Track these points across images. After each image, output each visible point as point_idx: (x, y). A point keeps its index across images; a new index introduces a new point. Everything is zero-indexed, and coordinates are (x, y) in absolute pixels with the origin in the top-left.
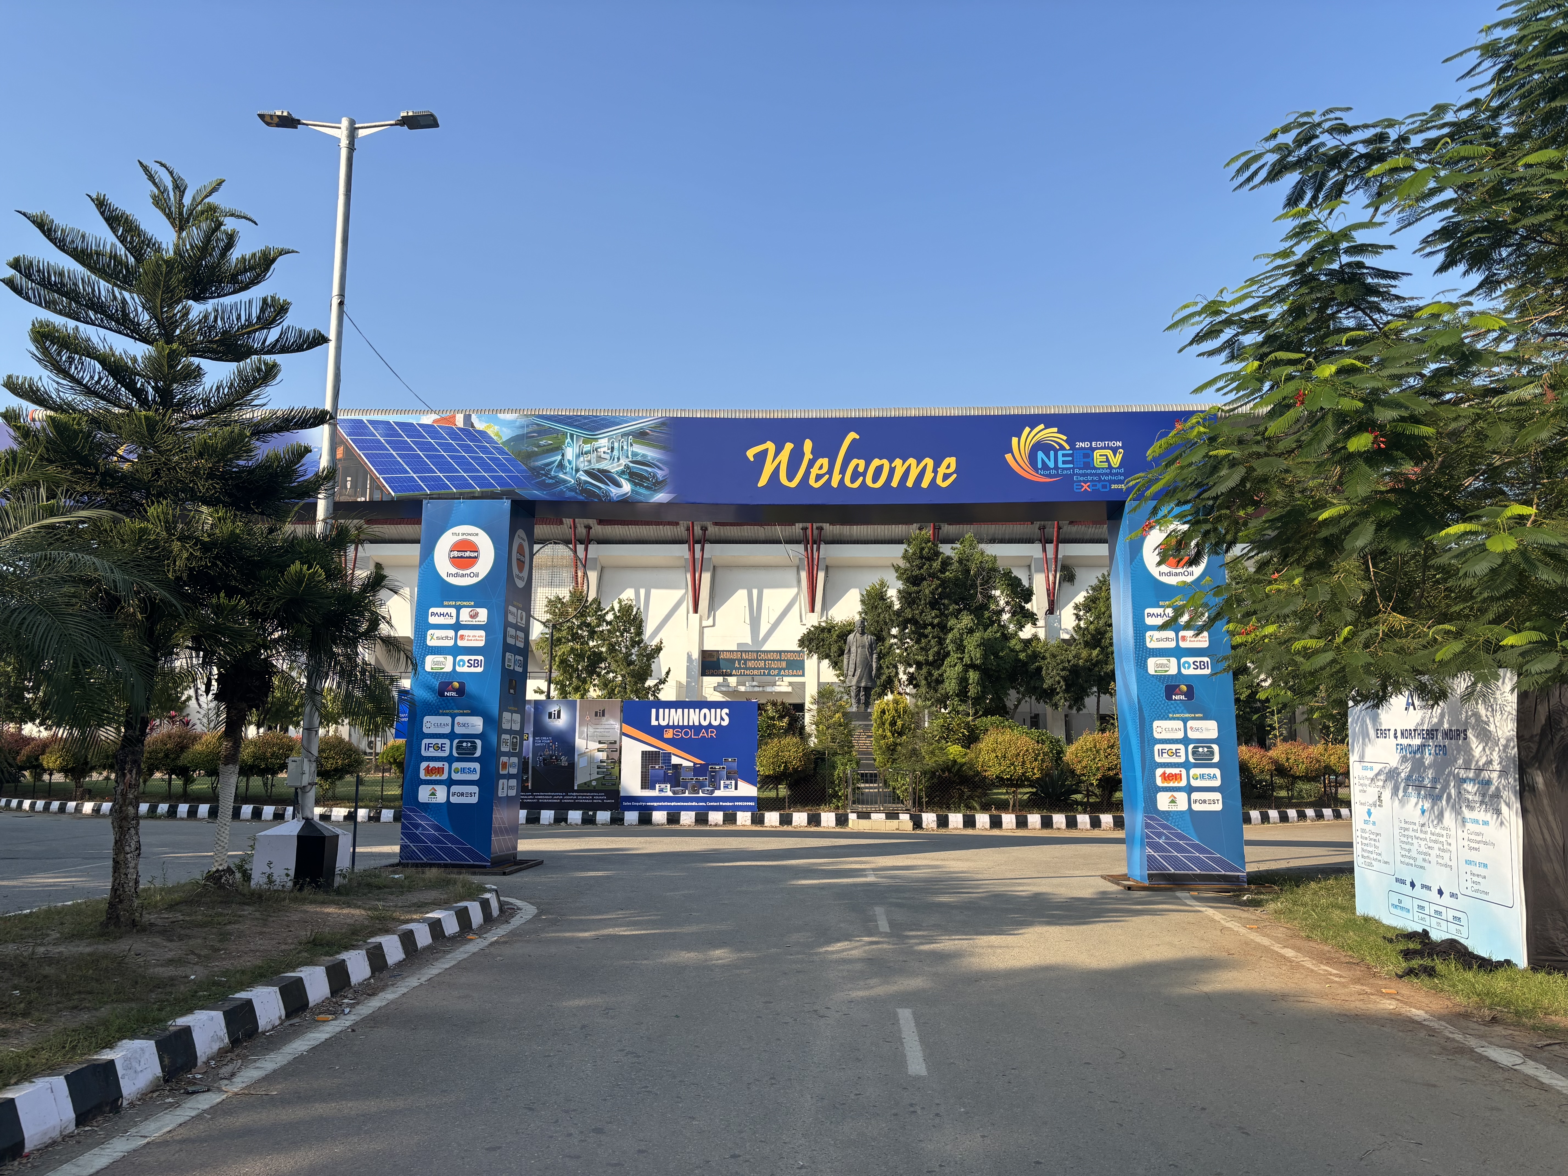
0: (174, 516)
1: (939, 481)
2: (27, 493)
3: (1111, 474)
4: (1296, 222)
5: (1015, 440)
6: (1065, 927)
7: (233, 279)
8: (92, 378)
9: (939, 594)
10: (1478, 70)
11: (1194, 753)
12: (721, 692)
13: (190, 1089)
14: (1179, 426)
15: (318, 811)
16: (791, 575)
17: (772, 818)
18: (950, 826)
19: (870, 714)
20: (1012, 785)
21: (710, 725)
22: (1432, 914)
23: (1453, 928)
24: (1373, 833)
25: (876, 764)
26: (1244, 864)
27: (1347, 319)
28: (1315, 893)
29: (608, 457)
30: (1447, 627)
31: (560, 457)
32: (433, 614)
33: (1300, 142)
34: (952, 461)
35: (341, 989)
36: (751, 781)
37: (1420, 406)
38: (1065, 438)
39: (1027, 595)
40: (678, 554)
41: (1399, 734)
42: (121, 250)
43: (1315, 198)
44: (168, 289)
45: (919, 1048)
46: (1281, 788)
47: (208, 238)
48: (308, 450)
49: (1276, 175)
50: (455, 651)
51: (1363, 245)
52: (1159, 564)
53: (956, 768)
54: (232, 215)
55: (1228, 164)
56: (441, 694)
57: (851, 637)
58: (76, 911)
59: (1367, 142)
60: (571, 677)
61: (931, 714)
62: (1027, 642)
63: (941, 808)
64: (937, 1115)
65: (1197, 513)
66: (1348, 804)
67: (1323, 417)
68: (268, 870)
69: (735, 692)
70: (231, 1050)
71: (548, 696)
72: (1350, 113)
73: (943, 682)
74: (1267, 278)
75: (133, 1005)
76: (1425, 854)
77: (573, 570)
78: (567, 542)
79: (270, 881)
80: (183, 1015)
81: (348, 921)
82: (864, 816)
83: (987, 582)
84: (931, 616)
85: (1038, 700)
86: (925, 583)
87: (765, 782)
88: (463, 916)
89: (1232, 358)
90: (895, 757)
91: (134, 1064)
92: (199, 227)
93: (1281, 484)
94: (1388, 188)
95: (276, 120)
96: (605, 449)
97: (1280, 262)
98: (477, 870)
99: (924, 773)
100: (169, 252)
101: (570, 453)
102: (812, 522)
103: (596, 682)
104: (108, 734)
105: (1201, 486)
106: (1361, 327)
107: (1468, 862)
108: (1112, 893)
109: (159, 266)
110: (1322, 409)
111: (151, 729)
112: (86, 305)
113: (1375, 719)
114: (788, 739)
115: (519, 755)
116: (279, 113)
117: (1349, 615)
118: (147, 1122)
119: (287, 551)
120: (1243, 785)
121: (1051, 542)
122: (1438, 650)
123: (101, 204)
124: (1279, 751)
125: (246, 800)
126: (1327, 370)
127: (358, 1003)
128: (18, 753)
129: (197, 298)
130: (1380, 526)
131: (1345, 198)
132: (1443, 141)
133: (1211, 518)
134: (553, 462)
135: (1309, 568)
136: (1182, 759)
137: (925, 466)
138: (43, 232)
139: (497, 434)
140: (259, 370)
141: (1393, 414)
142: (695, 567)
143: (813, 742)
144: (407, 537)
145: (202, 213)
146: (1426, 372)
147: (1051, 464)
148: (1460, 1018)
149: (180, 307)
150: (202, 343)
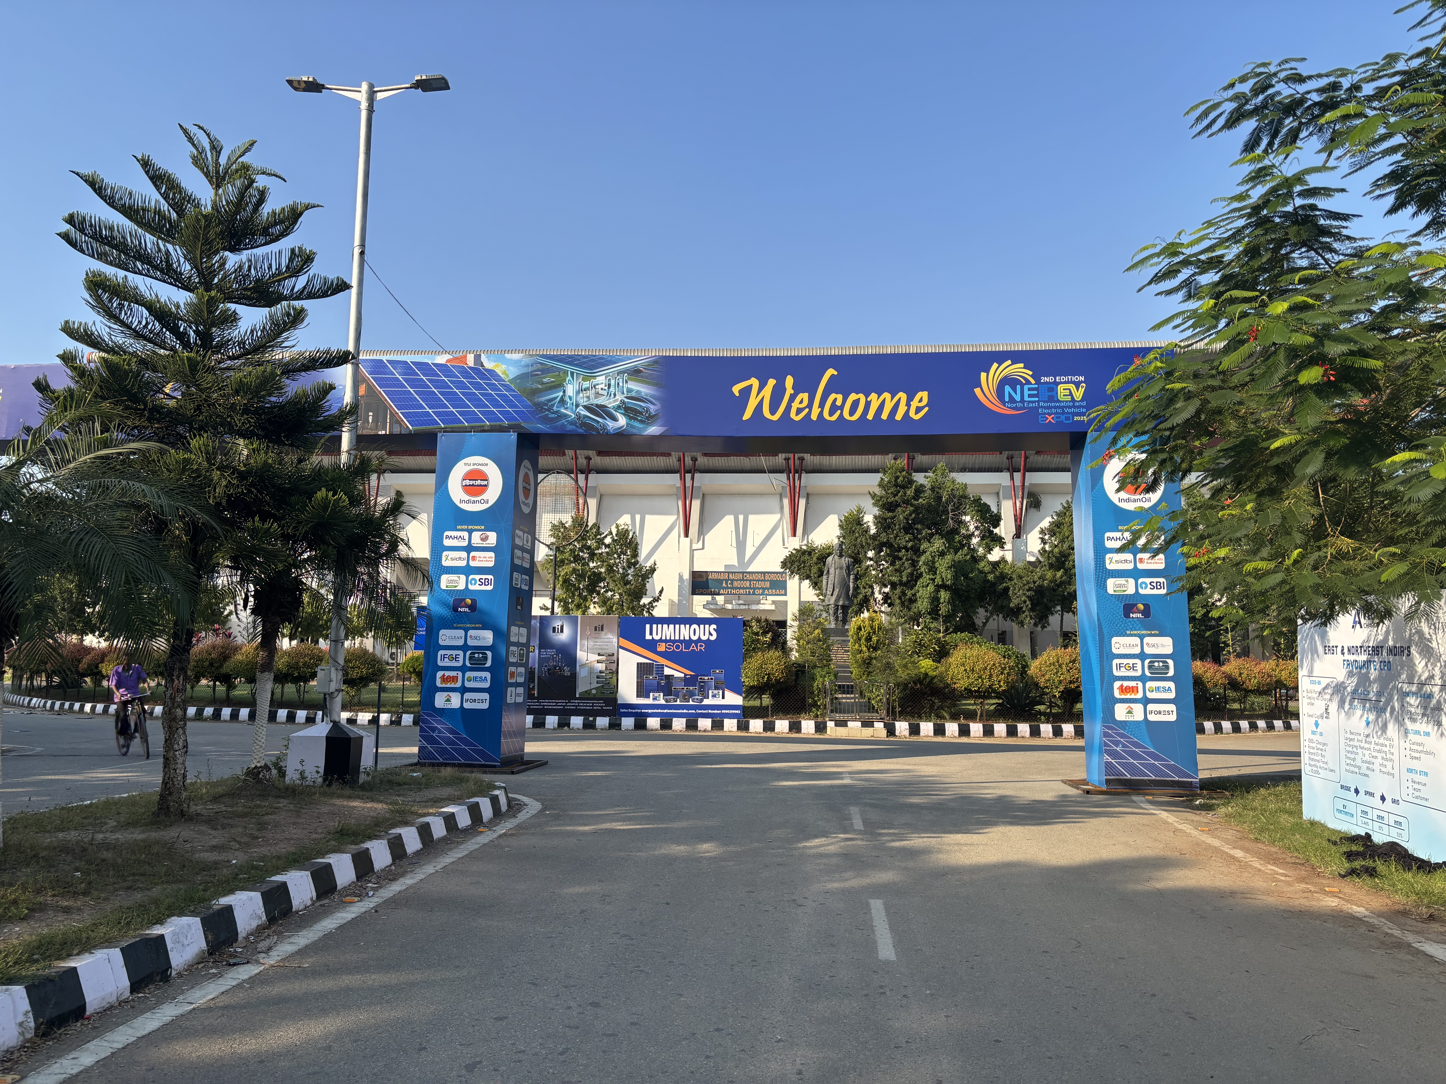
0: (214, 448)
1: (912, 414)
2: (83, 427)
3: (1074, 407)
4: (1252, 167)
5: (983, 375)
6: (1027, 827)
7: (265, 232)
8: (140, 322)
9: (913, 520)
10: (1428, 20)
11: (1150, 667)
12: (709, 609)
13: (232, 961)
14: (1137, 362)
15: (345, 715)
16: (774, 502)
17: (756, 725)
18: (922, 734)
19: (847, 630)
20: (979, 697)
21: (699, 640)
22: (1375, 818)
23: (1394, 832)
24: (1320, 743)
25: (853, 676)
26: (1196, 771)
27: (1301, 259)
28: (1264, 799)
29: (605, 393)
30: (1392, 549)
31: (561, 394)
32: (447, 537)
33: (1257, 91)
34: (924, 395)
35: (366, 874)
36: (737, 691)
37: (1369, 341)
38: (1031, 373)
39: (996, 520)
40: (670, 483)
41: (1346, 651)
42: (164, 206)
43: (1270, 144)
44: (208, 242)
45: (889, 935)
46: (1234, 701)
47: (242, 195)
48: (332, 387)
49: (1234, 122)
50: (467, 571)
51: (1315, 188)
52: (1118, 490)
53: (928, 680)
54: (263, 173)
55: (1187, 113)
56: (455, 609)
57: (830, 559)
58: (131, 802)
59: (1321, 91)
60: (574, 595)
61: (904, 630)
62: (995, 565)
63: (913, 717)
64: (905, 996)
65: (1154, 442)
66: (1296, 716)
67: (1275, 352)
68: (300, 767)
69: (723, 610)
70: (268, 927)
71: (553, 612)
72: (1304, 63)
73: (916, 601)
74: (1223, 220)
75: (181, 886)
76: (1369, 763)
77: (575, 497)
78: (569, 472)
79: (303, 777)
80: (225, 895)
81: (372, 814)
82: (841, 724)
83: (958, 508)
84: (905, 539)
85: (1005, 618)
86: (899, 509)
87: (751, 692)
88: (475, 811)
89: (1189, 297)
90: (871, 670)
91: (181, 938)
92: (233, 185)
93: (1235, 415)
94: (1341, 134)
95: (303, 85)
96: (603, 386)
97: (1236, 205)
98: (487, 769)
99: (897, 685)
100: (207, 208)
102: (794, 453)
103: (596, 600)
104: (161, 644)
105: (1158, 418)
106: (1313, 266)
107: (1410, 771)
108: (1072, 796)
109: (198, 221)
110: (1274, 344)
111: (198, 641)
112: (134, 257)
113: (1324, 636)
114: (771, 653)
115: (525, 665)
116: (305, 79)
117: (1299, 538)
118: (193, 990)
119: (314, 479)
120: (1197, 699)
121: (1018, 471)
122: (1383, 571)
123: (146, 164)
124: (1232, 666)
125: (282, 705)
126: (1280, 307)
127: (380, 887)
128: (79, 661)
129: (233, 250)
130: (1329, 455)
131: (1299, 143)
132: (1393, 89)
133: (1167, 447)
134: (555, 398)
135: (1260, 494)
136: (1139, 673)
137: (899, 399)
138: (95, 190)
139: (504, 373)
140: (288, 314)
141: (1343, 348)
142: (686, 495)
143: (794, 655)
144: (425, 467)
145: (237, 171)
146: (1376, 308)
147: (1018, 398)
148: (1399, 915)
149: (217, 258)
150: (237, 290)
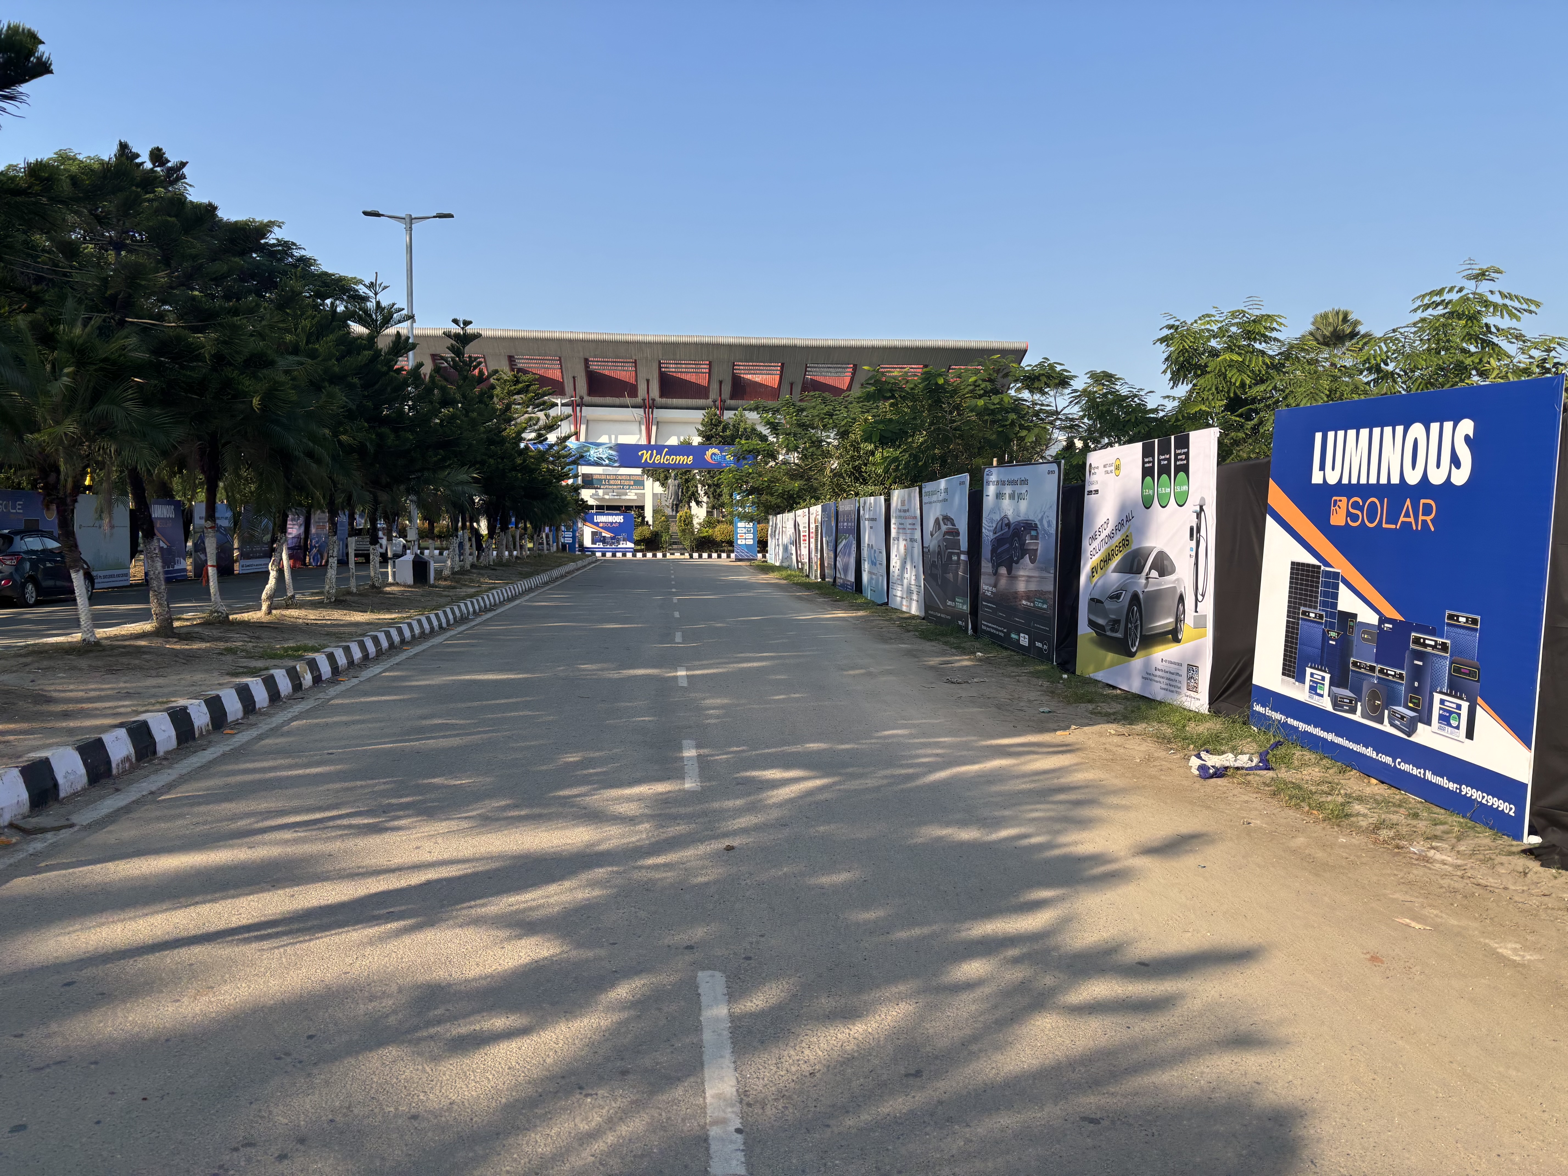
16: (635, 427)
17: (639, 555)
34: (691, 457)
36: (631, 542)
63: (700, 552)
69: (603, 499)
82: (672, 554)
87: (637, 543)
99: (695, 539)
101: (592, 452)
142: (577, 418)
143: (652, 528)
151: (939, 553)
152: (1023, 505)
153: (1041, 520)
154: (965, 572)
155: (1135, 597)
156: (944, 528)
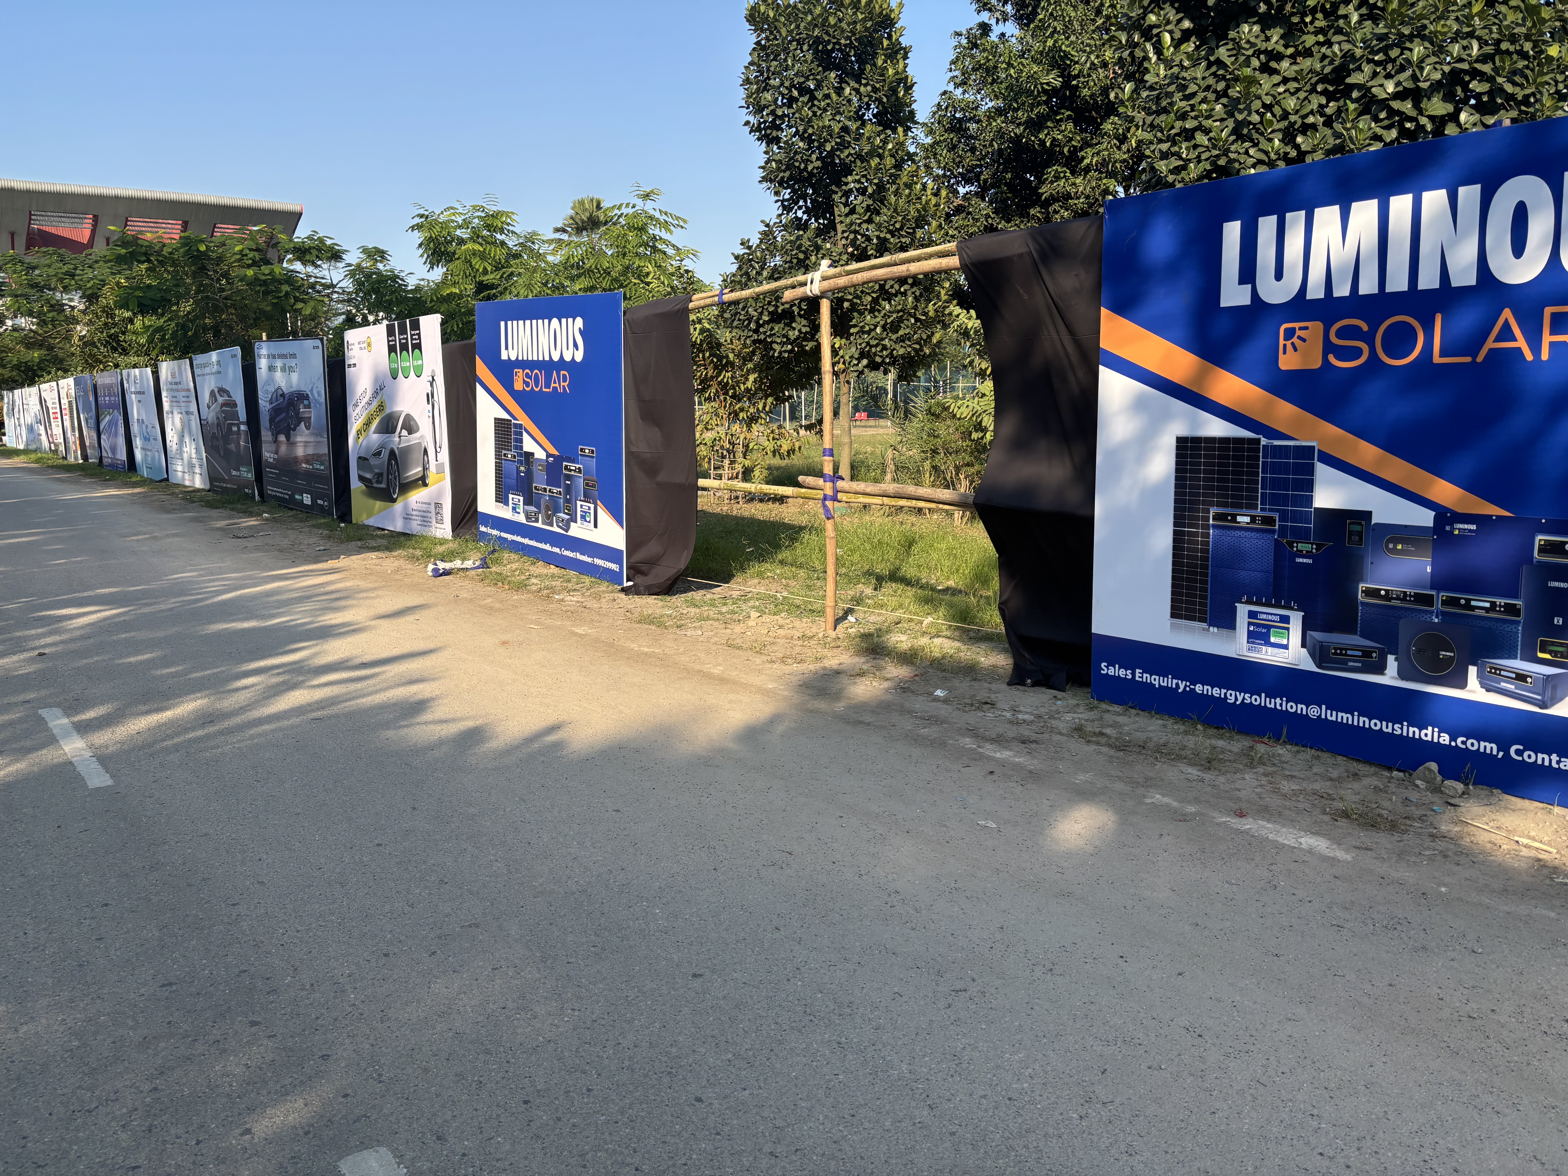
151: (218, 425)
152: (295, 377)
153: (311, 391)
154: (246, 442)
155: (392, 453)
156: (221, 400)
